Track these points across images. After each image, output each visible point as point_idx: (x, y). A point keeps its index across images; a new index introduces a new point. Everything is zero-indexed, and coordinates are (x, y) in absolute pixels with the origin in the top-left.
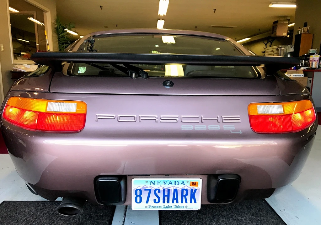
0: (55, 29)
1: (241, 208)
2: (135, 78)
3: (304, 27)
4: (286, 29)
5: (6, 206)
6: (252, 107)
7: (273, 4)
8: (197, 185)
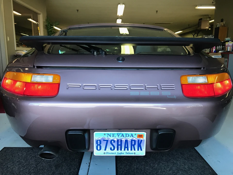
0: (45, 26)
1: (176, 153)
2: (96, 55)
3: (221, 22)
4: (208, 24)
5: (6, 151)
6: (183, 78)
7: (198, 6)
8: (143, 137)
